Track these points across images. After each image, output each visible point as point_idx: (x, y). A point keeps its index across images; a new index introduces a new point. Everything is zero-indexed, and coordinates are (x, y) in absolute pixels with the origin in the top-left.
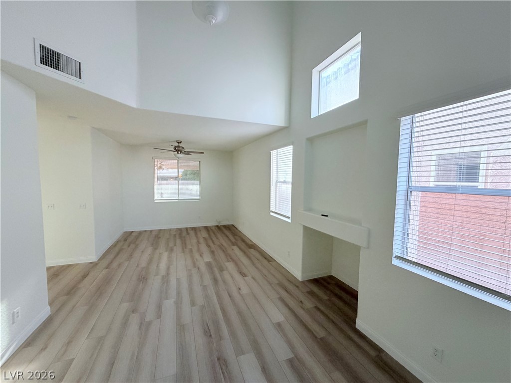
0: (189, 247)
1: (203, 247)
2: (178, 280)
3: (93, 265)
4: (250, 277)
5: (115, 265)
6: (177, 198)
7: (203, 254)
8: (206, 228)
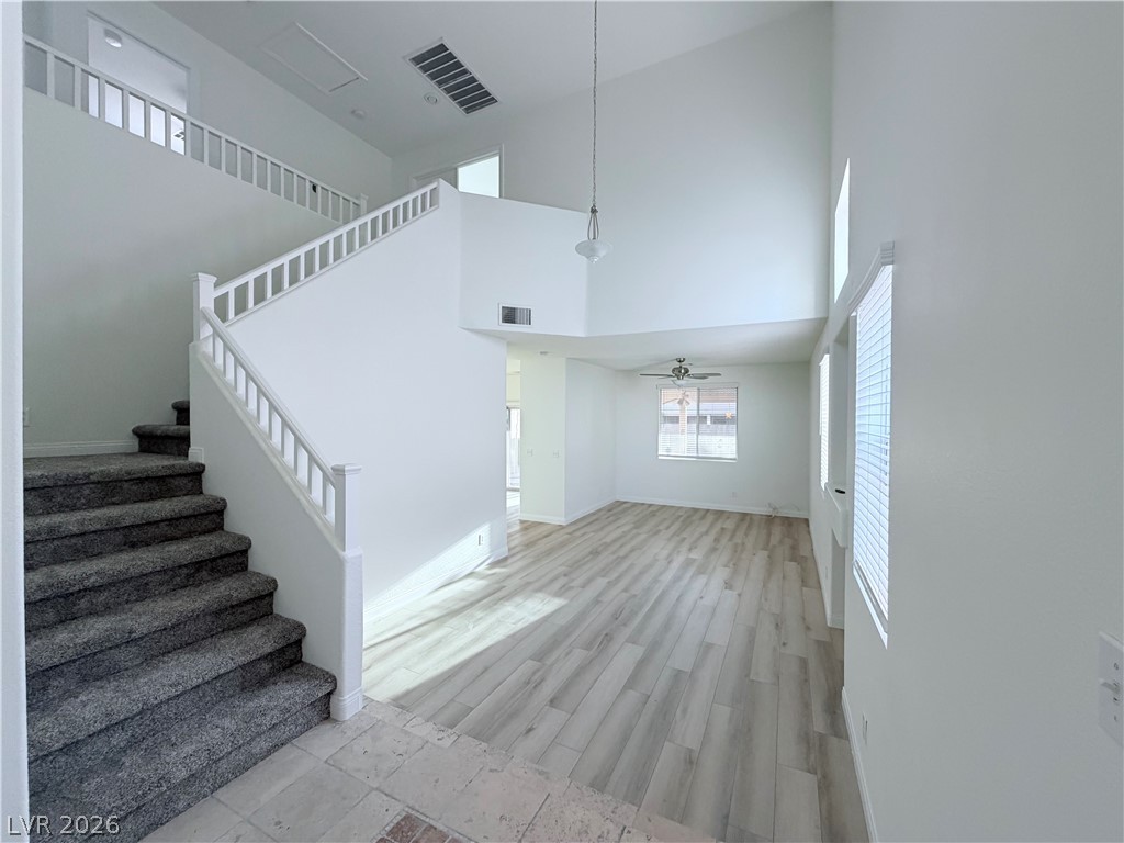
0: (684, 535)
1: (708, 541)
2: (632, 565)
3: (561, 527)
4: (736, 593)
5: (578, 534)
6: (695, 455)
7: (696, 547)
8: (744, 516)
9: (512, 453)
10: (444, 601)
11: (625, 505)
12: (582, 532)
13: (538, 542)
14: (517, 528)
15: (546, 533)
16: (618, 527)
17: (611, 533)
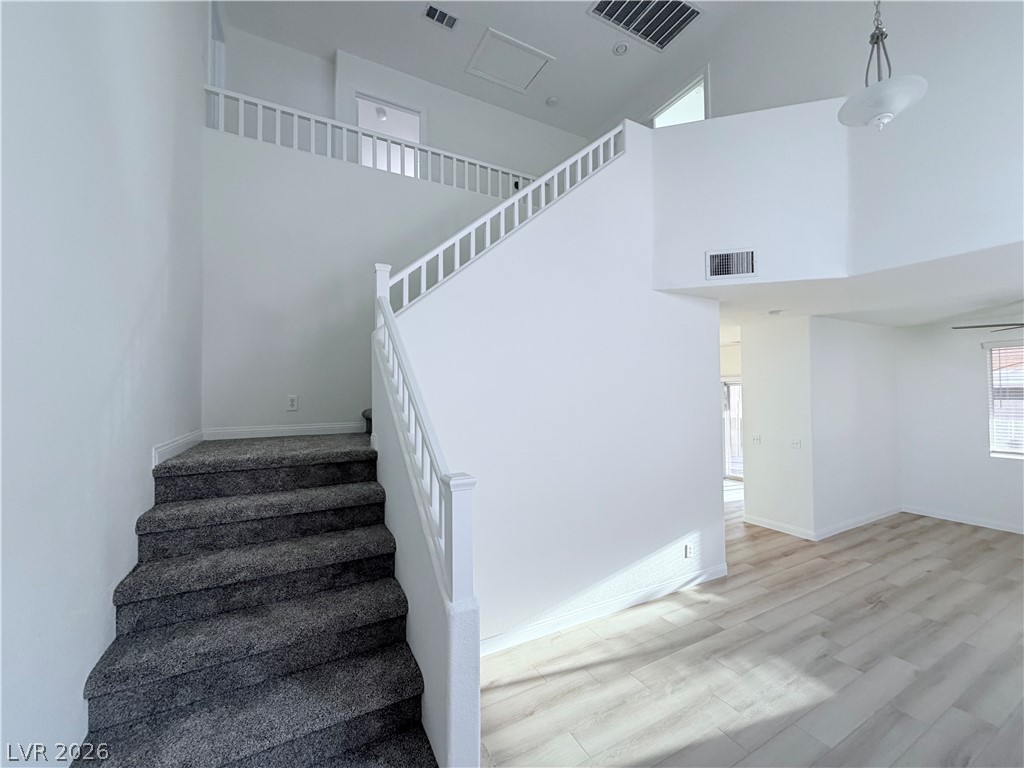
3: (808, 544)
5: (839, 560)
9: (733, 436)
10: (636, 629)
11: (920, 522)
12: (846, 557)
13: (775, 563)
14: (740, 534)
15: (783, 550)
16: (916, 560)
17: (904, 570)
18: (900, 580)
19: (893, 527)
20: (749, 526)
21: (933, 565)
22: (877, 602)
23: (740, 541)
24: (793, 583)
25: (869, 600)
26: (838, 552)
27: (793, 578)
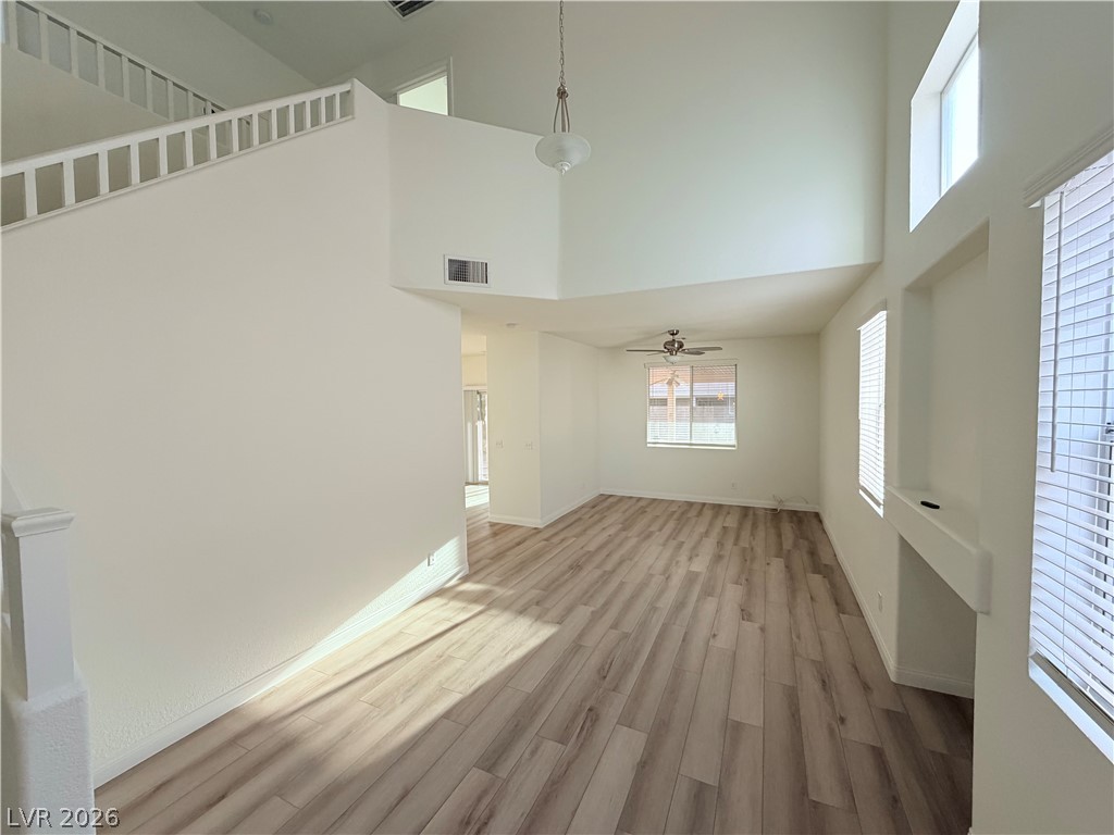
0: (681, 538)
1: (709, 547)
2: (622, 585)
3: (537, 531)
5: (556, 540)
6: (689, 442)
7: (697, 555)
8: (745, 511)
11: (610, 500)
12: (561, 536)
13: (508, 553)
14: (486, 532)
15: (517, 540)
16: (604, 529)
17: (595, 538)
18: (592, 547)
19: (593, 507)
20: (492, 525)
21: (612, 531)
22: (576, 567)
23: (485, 539)
24: (521, 567)
25: (571, 567)
26: (556, 534)
27: (521, 563)
